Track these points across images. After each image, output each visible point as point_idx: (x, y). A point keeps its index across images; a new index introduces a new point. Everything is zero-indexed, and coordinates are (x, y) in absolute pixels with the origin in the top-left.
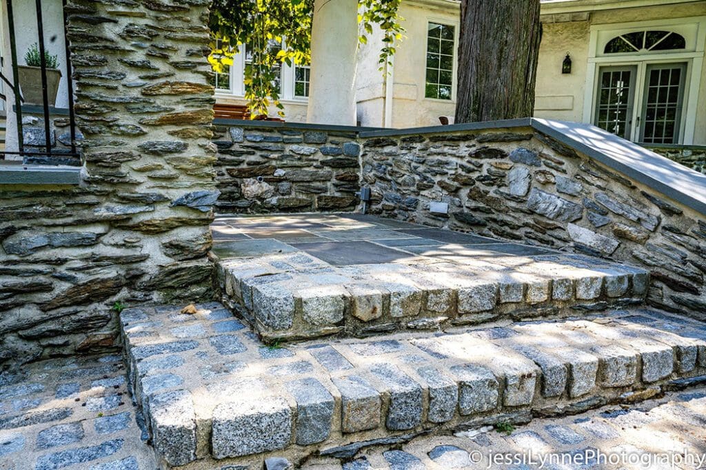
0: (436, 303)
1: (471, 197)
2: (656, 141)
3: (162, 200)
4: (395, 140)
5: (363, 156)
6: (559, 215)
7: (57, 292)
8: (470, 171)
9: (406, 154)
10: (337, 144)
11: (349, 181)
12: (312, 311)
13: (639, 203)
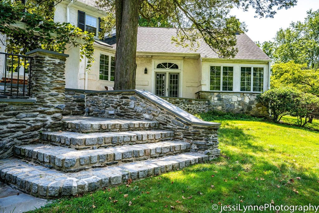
0: (117, 126)
1: (120, 109)
2: (173, 96)
3: (53, 106)
4: (97, 94)
5: (87, 98)
6: (141, 112)
7: (27, 128)
8: (120, 102)
9: (101, 98)
10: (78, 95)
11: (82, 106)
12: (94, 127)
13: (157, 108)
